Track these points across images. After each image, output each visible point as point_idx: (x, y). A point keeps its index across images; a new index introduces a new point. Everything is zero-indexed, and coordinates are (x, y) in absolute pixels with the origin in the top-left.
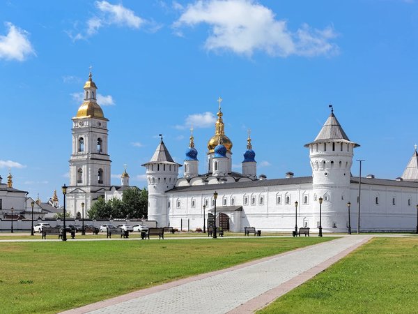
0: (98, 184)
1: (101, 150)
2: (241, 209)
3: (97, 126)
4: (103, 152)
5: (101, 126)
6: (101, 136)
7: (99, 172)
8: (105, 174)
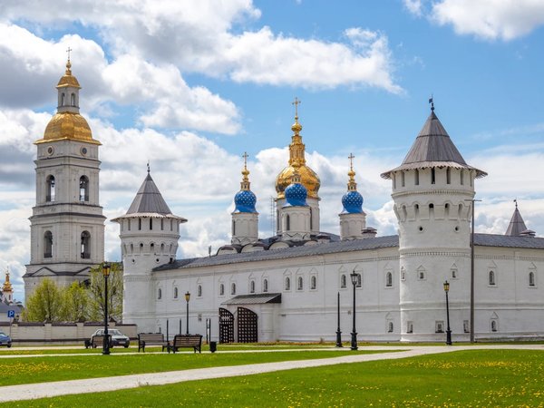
0: (80, 260)
1: (87, 198)
2: (277, 299)
3: (79, 155)
4: (91, 201)
5: (87, 155)
6: (87, 173)
7: (83, 238)
8: (94, 243)
